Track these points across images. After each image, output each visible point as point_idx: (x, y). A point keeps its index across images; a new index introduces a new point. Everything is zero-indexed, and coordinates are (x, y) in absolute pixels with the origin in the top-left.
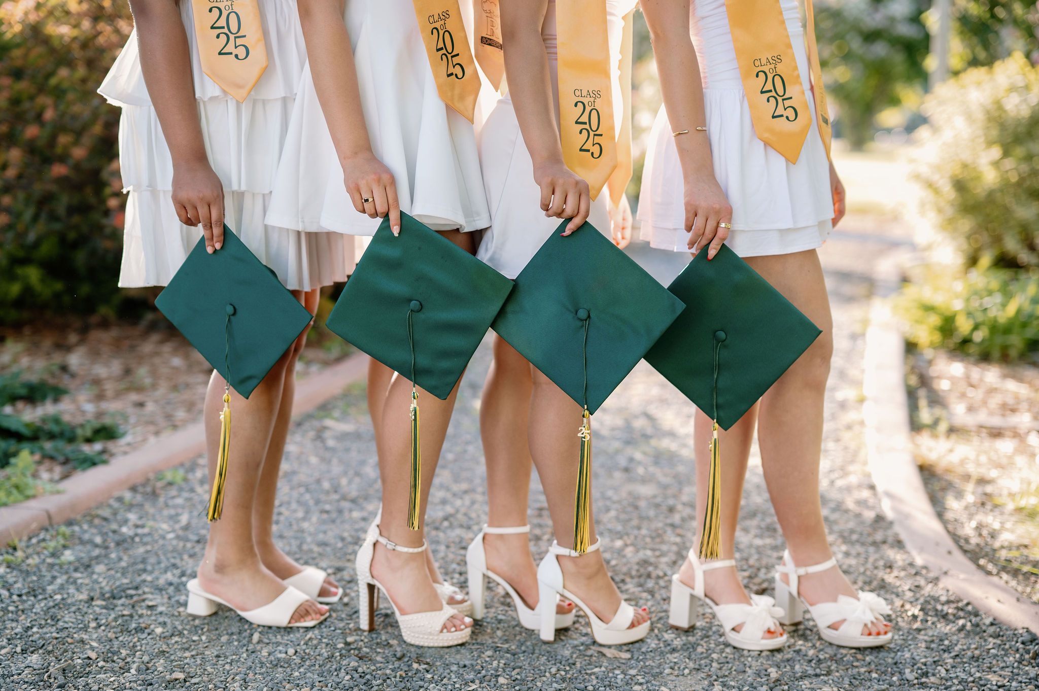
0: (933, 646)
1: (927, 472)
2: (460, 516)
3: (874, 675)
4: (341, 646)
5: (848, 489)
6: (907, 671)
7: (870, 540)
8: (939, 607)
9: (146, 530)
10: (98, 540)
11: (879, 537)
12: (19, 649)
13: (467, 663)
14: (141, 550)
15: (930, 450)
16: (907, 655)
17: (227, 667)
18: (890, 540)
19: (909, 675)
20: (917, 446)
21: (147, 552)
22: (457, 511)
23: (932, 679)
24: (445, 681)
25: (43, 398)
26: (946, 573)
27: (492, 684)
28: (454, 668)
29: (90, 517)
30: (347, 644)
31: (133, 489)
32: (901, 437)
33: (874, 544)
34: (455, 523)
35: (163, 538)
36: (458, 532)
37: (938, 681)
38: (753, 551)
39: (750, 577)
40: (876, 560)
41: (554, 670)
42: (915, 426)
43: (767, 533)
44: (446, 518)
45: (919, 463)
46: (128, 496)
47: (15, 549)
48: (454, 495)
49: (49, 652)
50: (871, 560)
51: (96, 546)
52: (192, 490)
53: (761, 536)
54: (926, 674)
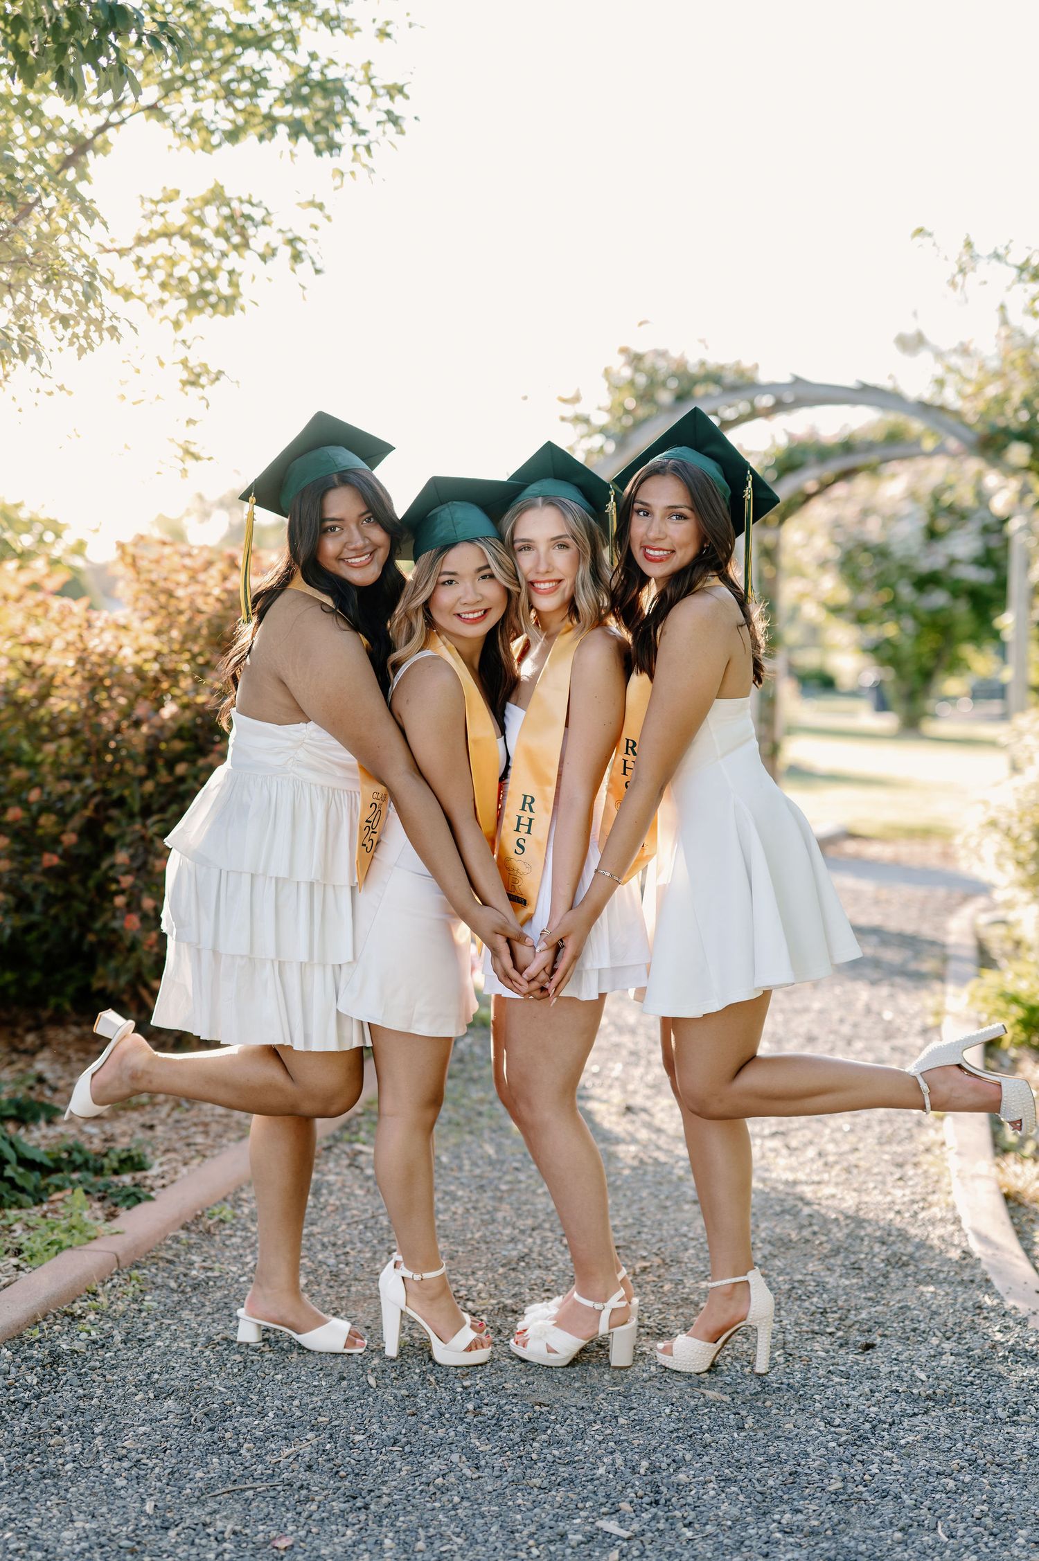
0: (1023, 1385)
1: (1012, 1200)
2: (534, 1255)
3: (969, 1414)
4: (459, 1390)
5: (933, 1222)
6: (999, 1410)
7: (958, 1278)
8: (1029, 1348)
9: (217, 1274)
10: (173, 1284)
11: (966, 1276)
12: (151, 1396)
13: (585, 1405)
14: (219, 1294)
15: (1017, 1176)
16: (999, 1395)
17: (359, 1410)
18: (978, 1279)
19: (1001, 1413)
20: (1002, 1170)
21: (226, 1296)
22: (531, 1250)
23: (1023, 1417)
24: (568, 1422)
25: (35, 1118)
26: (1035, 1313)
27: (613, 1424)
28: (573, 1410)
29: (154, 1259)
30: (465, 1388)
31: (185, 1227)
32: (984, 1163)
33: (962, 1282)
34: (533, 1264)
35: (237, 1281)
36: (537, 1272)
37: (1028, 1419)
38: (841, 1292)
39: (840, 1319)
40: (965, 1301)
41: (668, 1411)
42: (1001, 1149)
43: (853, 1273)
44: (522, 1258)
45: (1005, 1190)
46: (183, 1234)
47: (95, 1294)
48: (522, 1232)
49: (182, 1398)
50: (960, 1300)
51: (173, 1291)
52: (245, 1229)
53: (847, 1276)
54: (1017, 1413)
